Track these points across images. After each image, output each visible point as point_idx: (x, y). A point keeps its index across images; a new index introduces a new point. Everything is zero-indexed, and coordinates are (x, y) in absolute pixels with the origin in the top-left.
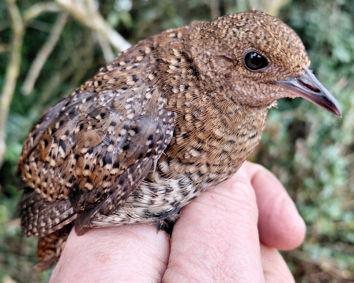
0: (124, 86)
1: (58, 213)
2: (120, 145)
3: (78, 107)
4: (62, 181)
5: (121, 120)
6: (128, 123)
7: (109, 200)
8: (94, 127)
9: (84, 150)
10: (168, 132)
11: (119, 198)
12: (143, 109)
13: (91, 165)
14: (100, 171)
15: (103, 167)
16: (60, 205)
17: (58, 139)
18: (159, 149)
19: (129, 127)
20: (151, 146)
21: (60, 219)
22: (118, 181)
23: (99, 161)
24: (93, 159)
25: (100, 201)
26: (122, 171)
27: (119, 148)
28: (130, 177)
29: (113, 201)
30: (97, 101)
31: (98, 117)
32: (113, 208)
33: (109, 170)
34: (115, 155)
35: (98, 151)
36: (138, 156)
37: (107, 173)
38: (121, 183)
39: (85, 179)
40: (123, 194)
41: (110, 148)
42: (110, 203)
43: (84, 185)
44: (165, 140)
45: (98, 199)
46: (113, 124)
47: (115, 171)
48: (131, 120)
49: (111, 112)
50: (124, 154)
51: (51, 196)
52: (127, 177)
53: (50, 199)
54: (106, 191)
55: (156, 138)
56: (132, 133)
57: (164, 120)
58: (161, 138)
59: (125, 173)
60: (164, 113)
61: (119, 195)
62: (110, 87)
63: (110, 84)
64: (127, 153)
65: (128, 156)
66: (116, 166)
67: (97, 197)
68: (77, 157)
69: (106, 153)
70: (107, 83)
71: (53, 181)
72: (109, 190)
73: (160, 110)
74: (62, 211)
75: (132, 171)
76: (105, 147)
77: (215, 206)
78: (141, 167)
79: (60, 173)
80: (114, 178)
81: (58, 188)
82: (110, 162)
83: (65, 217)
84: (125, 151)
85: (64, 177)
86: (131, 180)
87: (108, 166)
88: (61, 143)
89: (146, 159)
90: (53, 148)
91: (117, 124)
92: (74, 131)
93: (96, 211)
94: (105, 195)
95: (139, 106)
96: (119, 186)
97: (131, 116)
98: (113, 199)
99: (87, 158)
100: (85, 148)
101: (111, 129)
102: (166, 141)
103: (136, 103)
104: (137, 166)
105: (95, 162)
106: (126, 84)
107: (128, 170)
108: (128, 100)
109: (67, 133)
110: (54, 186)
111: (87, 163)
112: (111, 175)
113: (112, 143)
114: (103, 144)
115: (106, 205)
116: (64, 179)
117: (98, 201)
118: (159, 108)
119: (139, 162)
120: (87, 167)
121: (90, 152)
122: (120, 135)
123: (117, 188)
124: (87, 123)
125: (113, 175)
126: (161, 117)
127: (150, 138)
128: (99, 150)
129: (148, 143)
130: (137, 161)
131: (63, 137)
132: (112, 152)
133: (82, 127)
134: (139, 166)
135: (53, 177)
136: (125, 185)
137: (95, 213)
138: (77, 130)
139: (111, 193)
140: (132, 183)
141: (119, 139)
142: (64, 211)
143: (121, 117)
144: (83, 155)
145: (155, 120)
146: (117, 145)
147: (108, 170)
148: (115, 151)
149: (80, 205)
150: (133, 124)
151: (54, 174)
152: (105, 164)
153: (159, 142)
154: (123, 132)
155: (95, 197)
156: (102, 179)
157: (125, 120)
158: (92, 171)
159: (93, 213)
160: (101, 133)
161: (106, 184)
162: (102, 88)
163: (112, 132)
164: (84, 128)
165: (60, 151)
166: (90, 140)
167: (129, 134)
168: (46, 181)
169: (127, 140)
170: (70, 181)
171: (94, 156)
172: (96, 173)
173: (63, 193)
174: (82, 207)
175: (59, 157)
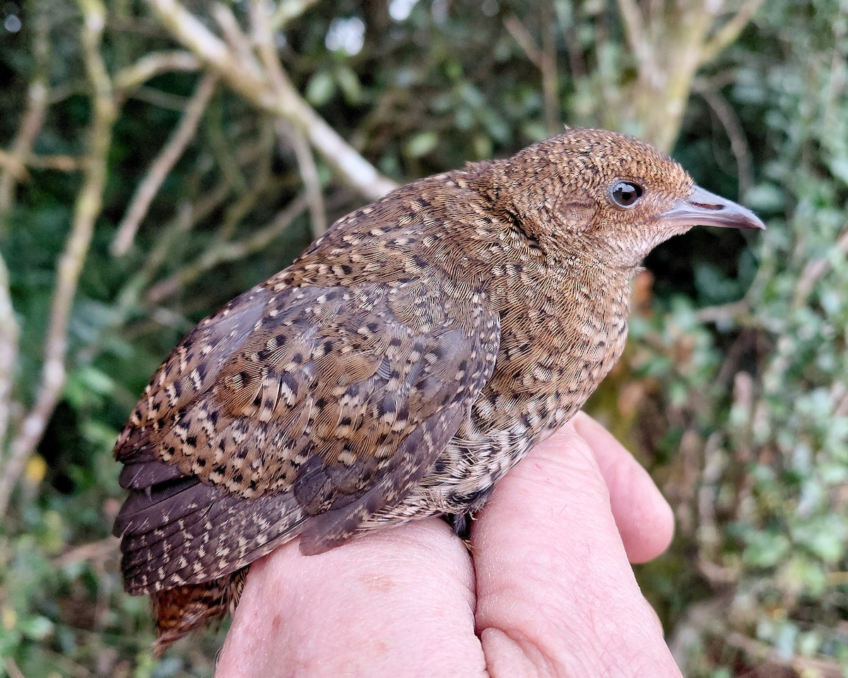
0: (401, 276)
1: (263, 524)
2: (411, 378)
3: (312, 311)
4: (286, 454)
5: (409, 335)
6: (420, 340)
7: (387, 483)
8: (356, 347)
9: (339, 391)
10: (489, 357)
11: (407, 477)
12: (446, 315)
13: (355, 416)
14: (373, 429)
15: (378, 418)
16: (269, 507)
17: (278, 369)
18: (475, 388)
19: (424, 347)
20: (462, 381)
21: (269, 534)
22: (405, 446)
23: (371, 410)
24: (359, 406)
25: (369, 488)
26: (414, 427)
27: (408, 386)
28: (427, 437)
29: (396, 485)
30: (351, 300)
31: (363, 330)
32: (394, 499)
33: (391, 423)
34: (400, 396)
35: (368, 390)
36: (443, 399)
37: (386, 430)
38: (412, 449)
39: (340, 446)
40: (414, 470)
41: (393, 384)
42: (388, 489)
43: (336, 457)
44: (485, 370)
45: (364, 484)
46: (396, 342)
47: (399, 426)
48: (427, 336)
49: (389, 322)
50: (419, 395)
51: (253, 485)
52: (423, 439)
53: (248, 493)
54: (381, 466)
55: (472, 366)
56: (432, 358)
57: (482, 336)
58: (479, 367)
59: (418, 431)
60: (483, 322)
61: (407, 472)
62: (372, 277)
63: (371, 273)
64: (423, 394)
65: (425, 399)
66: (403, 416)
67: (364, 480)
68: (321, 404)
69: (384, 394)
70: (365, 270)
71: (261, 454)
72: (387, 464)
73: (476, 318)
74: (276, 518)
75: (431, 429)
76: (381, 383)
77: (548, 483)
78: (446, 419)
79: (280, 437)
80: (397, 439)
81: (273, 468)
82: (392, 410)
83: (282, 529)
84: (421, 391)
85: (290, 444)
86: (430, 444)
87: (389, 417)
88: (285, 377)
89: (455, 405)
90: (264, 387)
91: (404, 343)
92: (312, 355)
93: (361, 507)
94: (380, 474)
95: (438, 312)
96: (407, 456)
97: (426, 329)
98: (396, 479)
99: (346, 404)
100: (341, 386)
101: (391, 351)
102: (486, 373)
103: (432, 305)
104: (440, 417)
105: (363, 411)
106: (404, 272)
107: (424, 426)
108: (418, 301)
109: (298, 359)
110: (263, 464)
111: (346, 414)
112: (393, 432)
113: (395, 375)
114: (376, 378)
115: (381, 492)
116: (289, 448)
117: (364, 487)
118: (475, 315)
119: (443, 411)
120: (346, 422)
121: (352, 393)
122: (408, 362)
123: (404, 459)
124: (340, 340)
125: (397, 432)
126: (478, 331)
127: (462, 366)
128: (369, 387)
129: (460, 375)
130: (440, 408)
131: (291, 367)
132: (396, 391)
133: (328, 348)
134: (443, 418)
135: (262, 445)
136: (417, 453)
137: (356, 511)
138: (319, 353)
139: (391, 469)
140: (431, 449)
141: (407, 369)
142: (280, 518)
143: (409, 331)
144: (336, 399)
145: (469, 335)
146: (404, 378)
147: (388, 423)
148: (401, 390)
149: (322, 499)
150: (431, 342)
151: (266, 440)
152: (382, 413)
153: (477, 375)
154: (415, 356)
155: (360, 480)
156: (375, 440)
157: (417, 336)
158: (356, 428)
159: (353, 510)
160: (372, 358)
161: (382, 451)
162: (355, 279)
163: (394, 356)
164: (335, 350)
165: (283, 392)
166: (349, 369)
167: (426, 361)
168: (242, 455)
169: (424, 372)
170: (303, 453)
171: (362, 402)
172: (365, 431)
173: (283, 477)
174: (326, 503)
175: (281, 403)
